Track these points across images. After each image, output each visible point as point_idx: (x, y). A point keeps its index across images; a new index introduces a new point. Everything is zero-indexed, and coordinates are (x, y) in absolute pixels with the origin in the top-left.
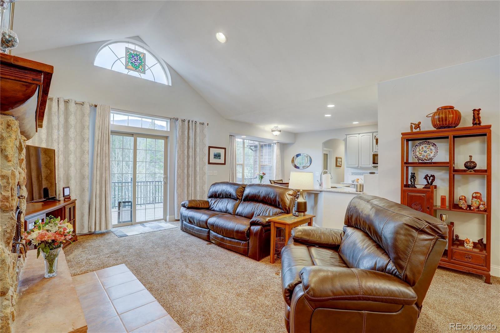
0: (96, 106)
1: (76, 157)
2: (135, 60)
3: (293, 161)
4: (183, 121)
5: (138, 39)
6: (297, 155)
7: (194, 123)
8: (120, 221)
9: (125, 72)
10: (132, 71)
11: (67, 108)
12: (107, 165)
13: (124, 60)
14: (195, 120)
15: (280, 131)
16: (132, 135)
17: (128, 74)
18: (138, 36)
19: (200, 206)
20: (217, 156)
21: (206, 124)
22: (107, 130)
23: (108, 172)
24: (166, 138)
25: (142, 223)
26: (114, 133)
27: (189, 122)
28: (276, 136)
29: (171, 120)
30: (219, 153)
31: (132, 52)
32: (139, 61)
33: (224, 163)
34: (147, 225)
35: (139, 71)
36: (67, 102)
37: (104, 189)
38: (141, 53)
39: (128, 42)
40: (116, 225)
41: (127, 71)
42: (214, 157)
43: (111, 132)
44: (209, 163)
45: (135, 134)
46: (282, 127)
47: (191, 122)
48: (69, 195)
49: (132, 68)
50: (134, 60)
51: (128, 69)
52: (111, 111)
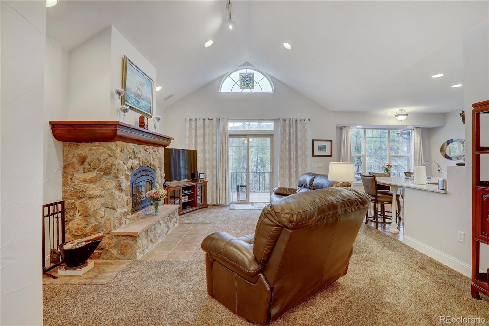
0: (220, 119)
1: (210, 154)
2: (247, 80)
3: (442, 149)
4: (284, 120)
5: (247, 65)
6: (447, 141)
7: (294, 121)
8: (239, 199)
9: (240, 91)
10: (245, 89)
11: (204, 124)
12: (226, 159)
13: (238, 83)
14: (295, 118)
15: (407, 115)
16: (245, 136)
17: (242, 92)
18: (247, 62)
19: (287, 192)
20: (323, 148)
21: (307, 120)
22: (226, 134)
23: (227, 164)
24: (271, 136)
25: (252, 203)
26: (231, 136)
27: (290, 120)
28: (401, 121)
29: (274, 120)
30: (324, 145)
31: (244, 75)
32: (249, 80)
33: (330, 155)
34: (255, 205)
35: (250, 88)
36: (204, 120)
37: (224, 175)
38: (250, 74)
39: (241, 69)
40: (236, 202)
41: (242, 89)
42: (318, 150)
43: (229, 136)
44: (313, 155)
45: (247, 135)
46: (408, 109)
47: (291, 120)
48: (203, 178)
49: (244, 87)
50: (245, 81)
51: (242, 88)
52: (229, 121)
